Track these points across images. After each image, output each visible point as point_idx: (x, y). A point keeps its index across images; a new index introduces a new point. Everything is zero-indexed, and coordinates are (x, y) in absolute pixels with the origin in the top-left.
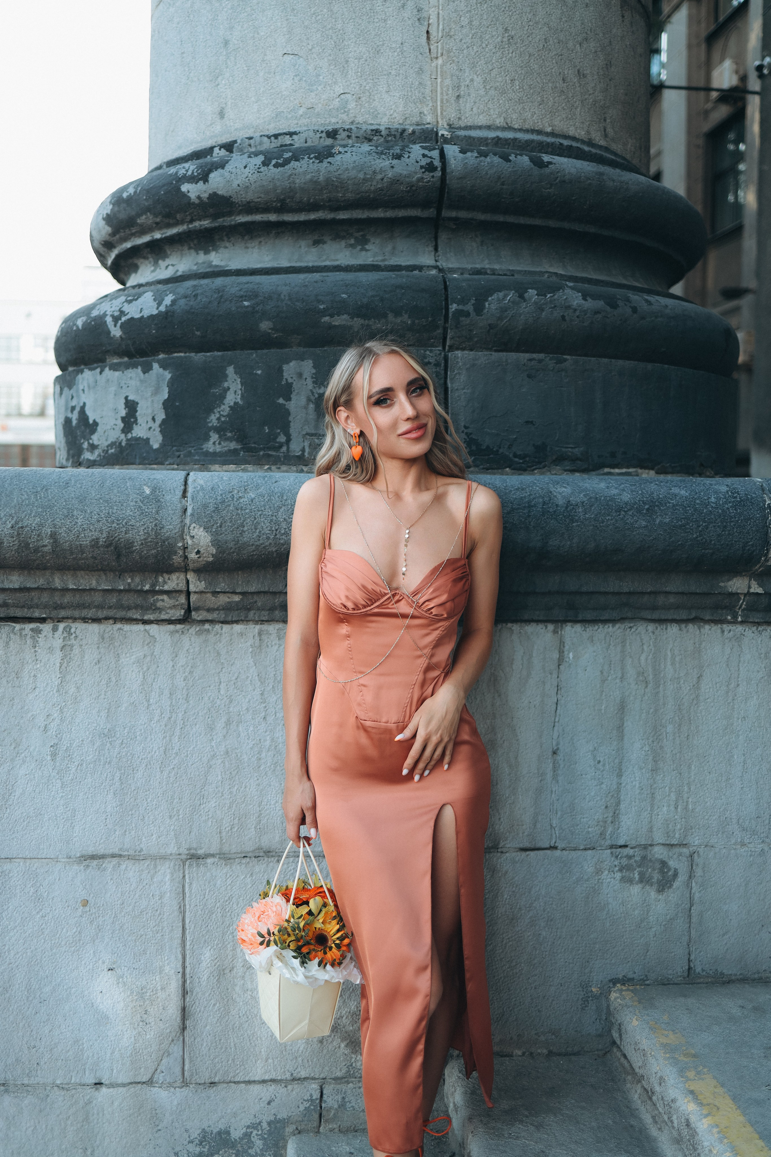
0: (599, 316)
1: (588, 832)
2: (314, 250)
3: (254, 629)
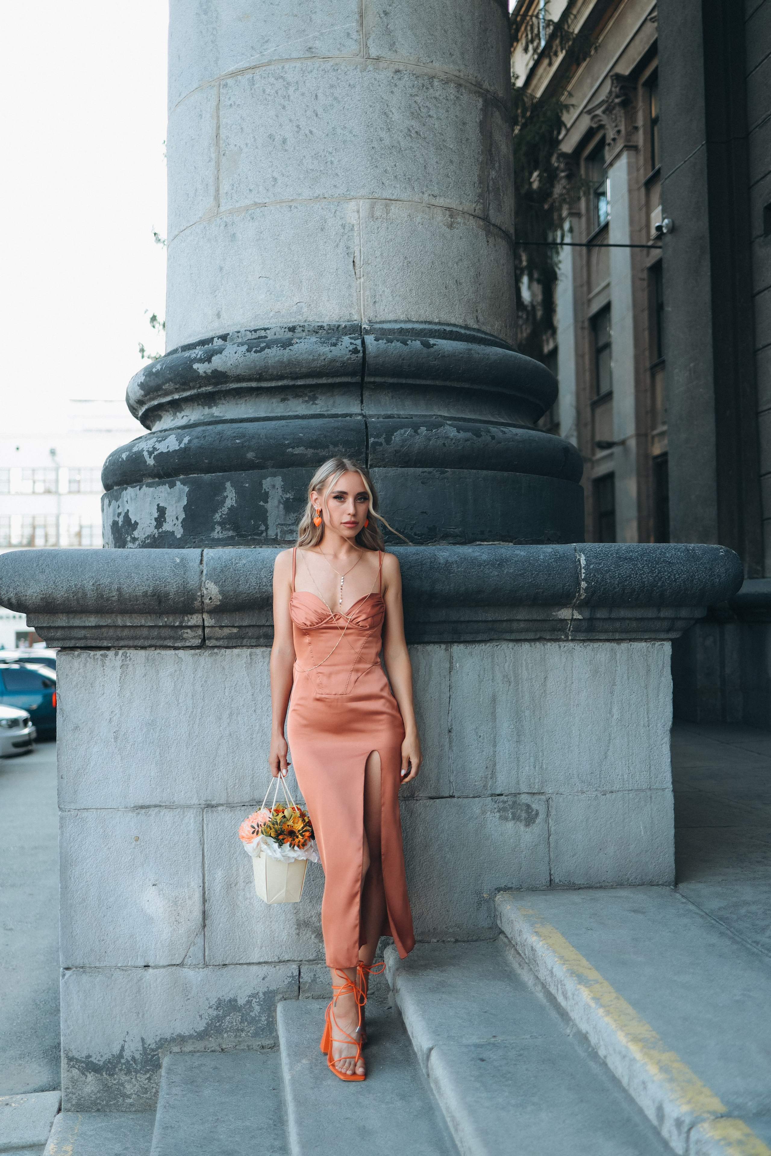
0: (469, 443)
1: (475, 785)
2: (282, 405)
3: (247, 652)
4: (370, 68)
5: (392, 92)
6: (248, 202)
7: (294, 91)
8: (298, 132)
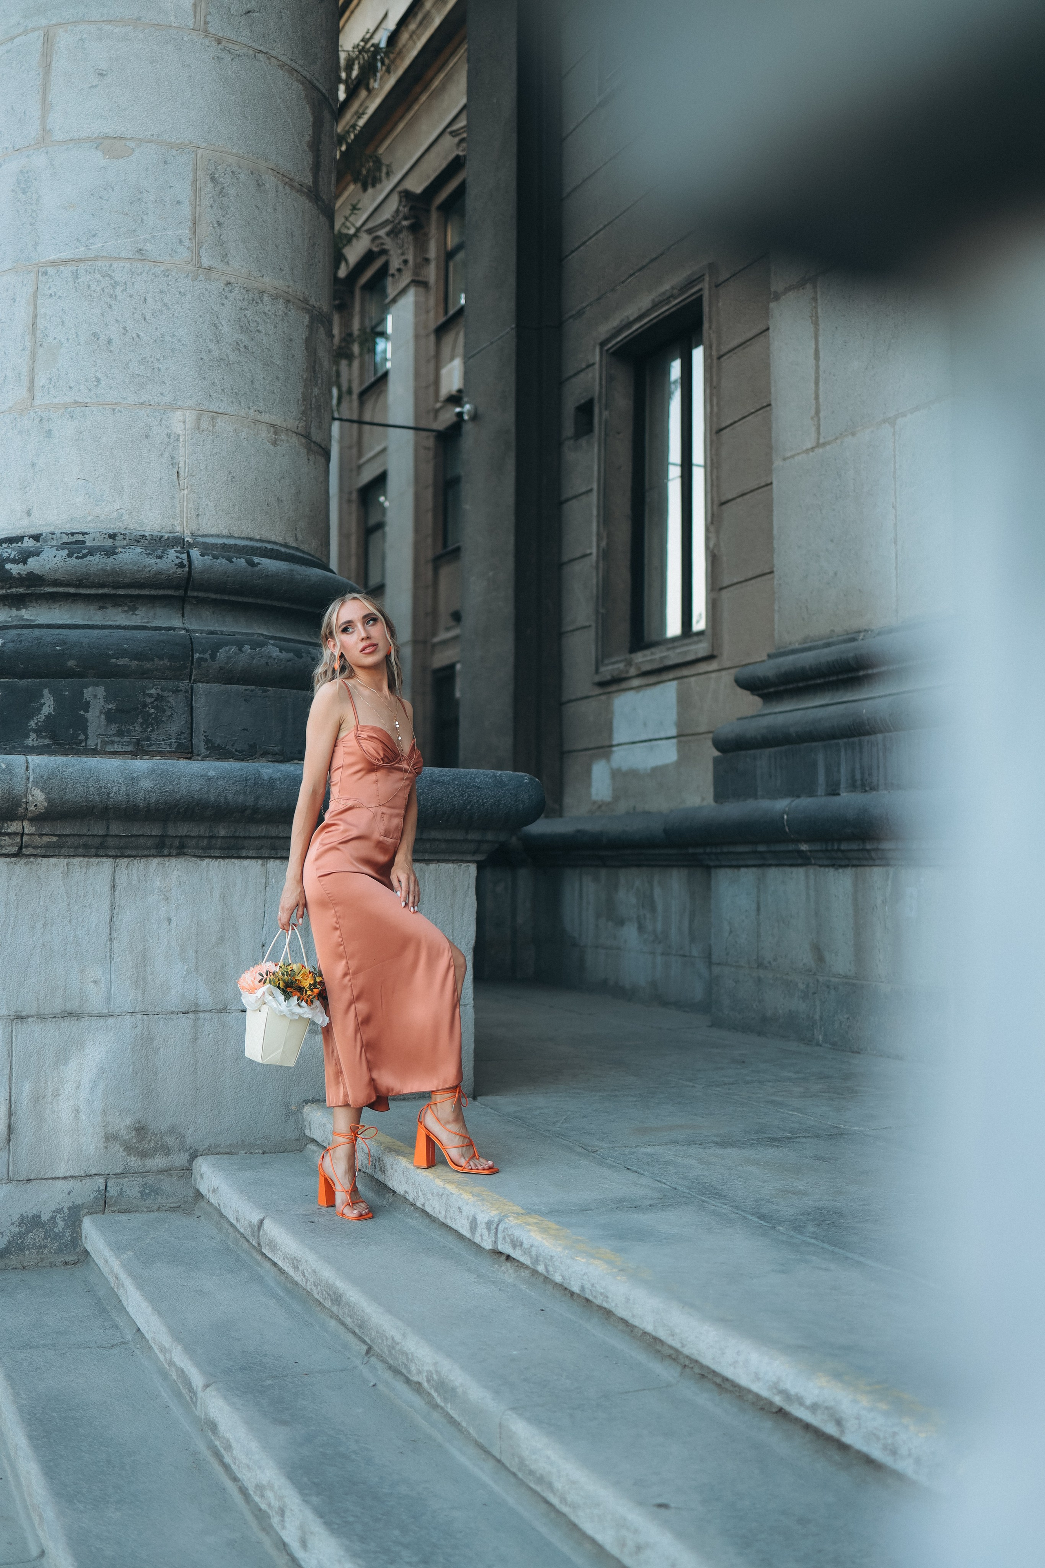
3: (63, 861)
4: (202, 277)
5: (223, 304)
6: (68, 399)
7: (122, 292)
8: (124, 334)
